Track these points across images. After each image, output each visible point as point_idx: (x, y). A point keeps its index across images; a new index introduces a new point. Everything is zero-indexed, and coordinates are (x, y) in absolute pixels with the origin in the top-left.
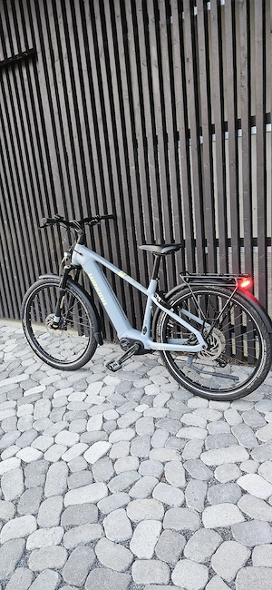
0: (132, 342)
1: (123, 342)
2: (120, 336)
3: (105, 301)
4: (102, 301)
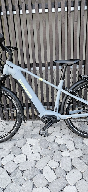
0: (50, 117)
1: (45, 118)
2: (41, 115)
3: (30, 96)
4: (29, 96)
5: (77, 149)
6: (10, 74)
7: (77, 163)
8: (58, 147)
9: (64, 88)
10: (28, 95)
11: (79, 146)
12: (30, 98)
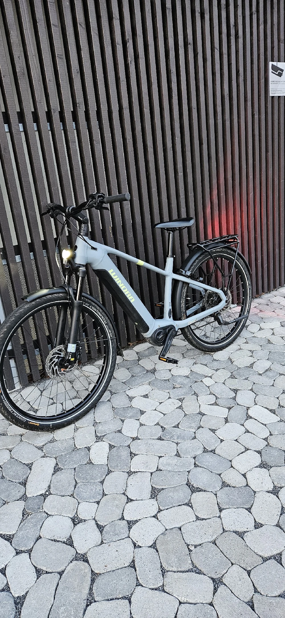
0: (165, 330)
1: (159, 334)
2: (152, 330)
3: (131, 297)
4: (129, 298)
5: (217, 370)
6: (89, 262)
7: (234, 384)
8: (188, 380)
9: (176, 271)
10: (128, 296)
11: (216, 365)
12: (131, 301)
